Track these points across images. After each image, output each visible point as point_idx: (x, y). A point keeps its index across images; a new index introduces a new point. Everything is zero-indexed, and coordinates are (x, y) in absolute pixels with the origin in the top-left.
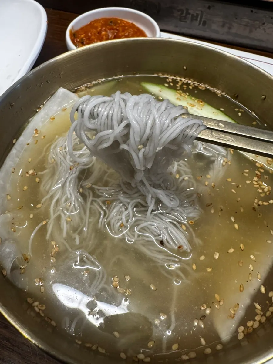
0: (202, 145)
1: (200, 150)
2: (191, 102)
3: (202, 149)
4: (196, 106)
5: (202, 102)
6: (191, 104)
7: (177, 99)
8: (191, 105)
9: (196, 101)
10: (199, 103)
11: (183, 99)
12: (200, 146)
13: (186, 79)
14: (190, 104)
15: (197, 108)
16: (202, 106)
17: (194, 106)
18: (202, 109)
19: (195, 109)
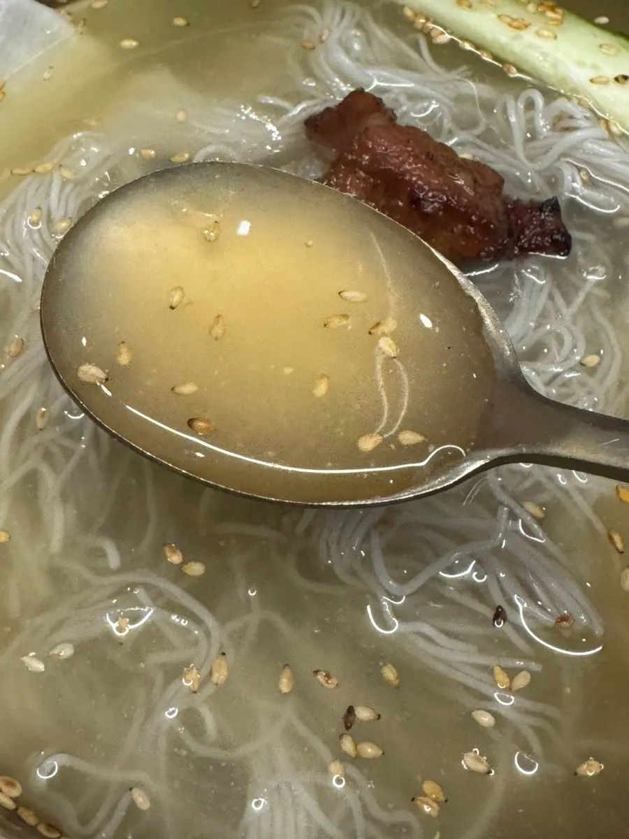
0: (577, 170)
1: (572, 192)
2: (514, 10)
4: (534, 28)
5: (552, 9)
6: (514, 20)
8: (514, 24)
9: (531, 8)
12: (568, 177)
14: (508, 20)
15: (537, 33)
16: (555, 23)
17: (526, 26)
18: (556, 37)
19: (528, 36)
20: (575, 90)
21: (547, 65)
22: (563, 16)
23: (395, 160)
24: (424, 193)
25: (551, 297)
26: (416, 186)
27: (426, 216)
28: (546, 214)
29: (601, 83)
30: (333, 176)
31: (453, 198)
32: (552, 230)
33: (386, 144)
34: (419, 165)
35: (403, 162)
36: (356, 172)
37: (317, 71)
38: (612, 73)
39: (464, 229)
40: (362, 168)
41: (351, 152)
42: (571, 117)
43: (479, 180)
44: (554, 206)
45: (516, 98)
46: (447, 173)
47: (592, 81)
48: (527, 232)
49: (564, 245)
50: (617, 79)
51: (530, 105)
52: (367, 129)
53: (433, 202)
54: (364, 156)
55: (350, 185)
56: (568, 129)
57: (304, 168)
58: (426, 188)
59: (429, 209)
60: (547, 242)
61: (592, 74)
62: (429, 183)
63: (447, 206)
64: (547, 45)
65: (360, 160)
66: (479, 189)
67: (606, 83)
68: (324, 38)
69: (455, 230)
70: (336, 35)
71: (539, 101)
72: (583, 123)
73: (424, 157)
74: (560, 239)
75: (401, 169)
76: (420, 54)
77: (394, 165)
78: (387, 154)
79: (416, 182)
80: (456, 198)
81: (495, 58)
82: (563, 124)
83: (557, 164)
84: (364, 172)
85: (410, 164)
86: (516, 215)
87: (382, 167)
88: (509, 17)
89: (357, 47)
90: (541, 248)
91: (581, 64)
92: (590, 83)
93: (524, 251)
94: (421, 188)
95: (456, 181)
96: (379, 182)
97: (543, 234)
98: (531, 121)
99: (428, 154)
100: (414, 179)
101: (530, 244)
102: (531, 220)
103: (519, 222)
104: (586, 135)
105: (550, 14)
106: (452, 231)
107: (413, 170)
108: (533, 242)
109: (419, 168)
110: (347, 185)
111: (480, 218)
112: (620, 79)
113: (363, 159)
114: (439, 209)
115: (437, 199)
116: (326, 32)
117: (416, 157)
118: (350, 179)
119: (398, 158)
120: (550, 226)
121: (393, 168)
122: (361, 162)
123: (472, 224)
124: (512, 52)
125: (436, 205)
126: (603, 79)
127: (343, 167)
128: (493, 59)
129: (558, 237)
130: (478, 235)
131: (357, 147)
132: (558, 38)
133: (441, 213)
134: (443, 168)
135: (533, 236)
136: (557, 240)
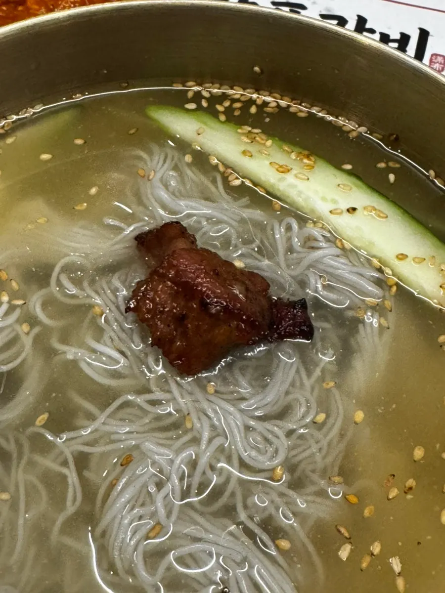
0: (318, 277)
1: (316, 291)
2: (281, 158)
3: (320, 286)
4: (294, 172)
5: (308, 157)
6: (281, 167)
7: (244, 153)
8: (281, 169)
9: (293, 156)
10: (301, 160)
11: (260, 152)
12: (313, 281)
13: (261, 92)
14: (277, 167)
15: (296, 176)
16: (308, 168)
17: (289, 171)
18: (308, 179)
19: (290, 178)
20: (320, 218)
21: (301, 200)
22: (315, 162)
23: (191, 275)
24: (211, 299)
25: (298, 371)
26: (205, 294)
27: (211, 316)
28: (297, 310)
29: (338, 214)
30: (150, 283)
31: (231, 304)
32: (300, 323)
33: (187, 263)
34: (208, 280)
35: (198, 277)
36: (165, 282)
37: (145, 200)
38: (345, 206)
39: (238, 325)
40: (170, 280)
41: (163, 268)
42: (316, 240)
43: (251, 287)
44: (303, 304)
45: (280, 223)
46: (227, 285)
47: (331, 212)
48: (283, 323)
49: (308, 334)
50: (348, 210)
51: (289, 228)
52: (174, 251)
53: (217, 306)
54: (171, 271)
55: (161, 291)
56: (313, 248)
57: (131, 275)
58: (212, 296)
59: (213, 311)
60: (297, 331)
61: (332, 207)
62: (214, 292)
63: (226, 309)
64: (301, 185)
65: (168, 274)
66: (250, 295)
67: (341, 213)
68: (151, 177)
69: (231, 325)
70: (159, 175)
71: (295, 226)
72: (323, 244)
73: (212, 273)
74: (306, 329)
75: (196, 282)
76: (217, 187)
77: (191, 278)
78: (186, 271)
79: (205, 291)
80: (232, 303)
81: (268, 193)
82: (310, 243)
83: (306, 272)
84: (171, 282)
85: (202, 279)
86: (277, 310)
87: (183, 280)
88: (277, 164)
89: (173, 183)
90: (293, 335)
91: (324, 199)
92: (330, 214)
93: (281, 337)
94: (208, 297)
95: (234, 291)
96: (181, 290)
97: (294, 325)
98: (289, 239)
99: (214, 271)
100: (204, 289)
101: (285, 332)
102: (287, 314)
103: (279, 315)
104: (326, 253)
105: (306, 161)
106: (230, 326)
107: (204, 283)
108: (287, 330)
109: (208, 281)
110: (159, 291)
111: (248, 317)
112: (350, 210)
113: (170, 273)
114: (221, 311)
115: (219, 304)
116: (152, 173)
117: (206, 273)
118: (161, 286)
119: (194, 273)
120: (299, 320)
121: (190, 280)
122: (168, 276)
123: (243, 321)
124: (279, 190)
125: (218, 308)
126: (339, 211)
127: (156, 278)
128: (267, 194)
129: (305, 328)
130: (247, 329)
131: (166, 265)
132: (310, 179)
133: (222, 314)
134: (225, 280)
135: (288, 326)
136: (304, 330)
